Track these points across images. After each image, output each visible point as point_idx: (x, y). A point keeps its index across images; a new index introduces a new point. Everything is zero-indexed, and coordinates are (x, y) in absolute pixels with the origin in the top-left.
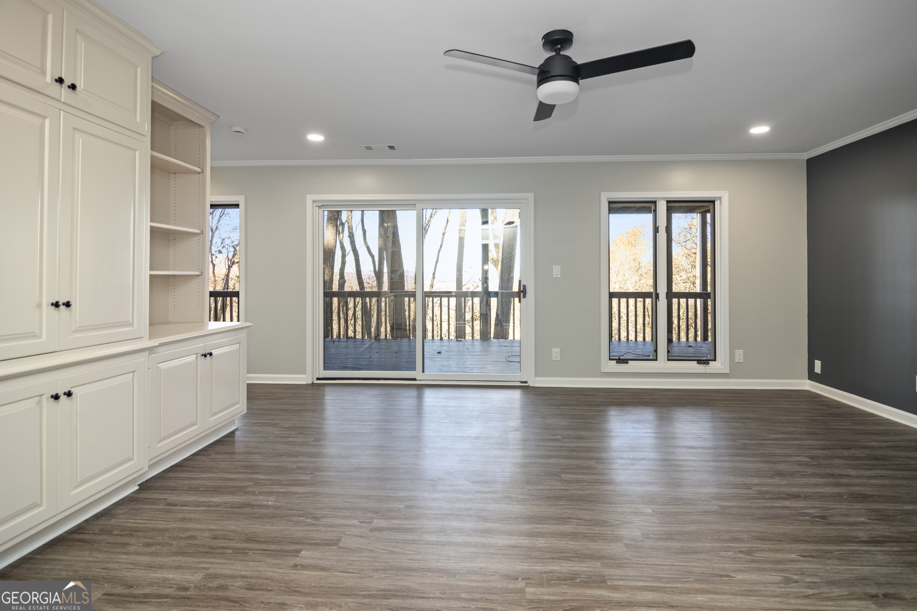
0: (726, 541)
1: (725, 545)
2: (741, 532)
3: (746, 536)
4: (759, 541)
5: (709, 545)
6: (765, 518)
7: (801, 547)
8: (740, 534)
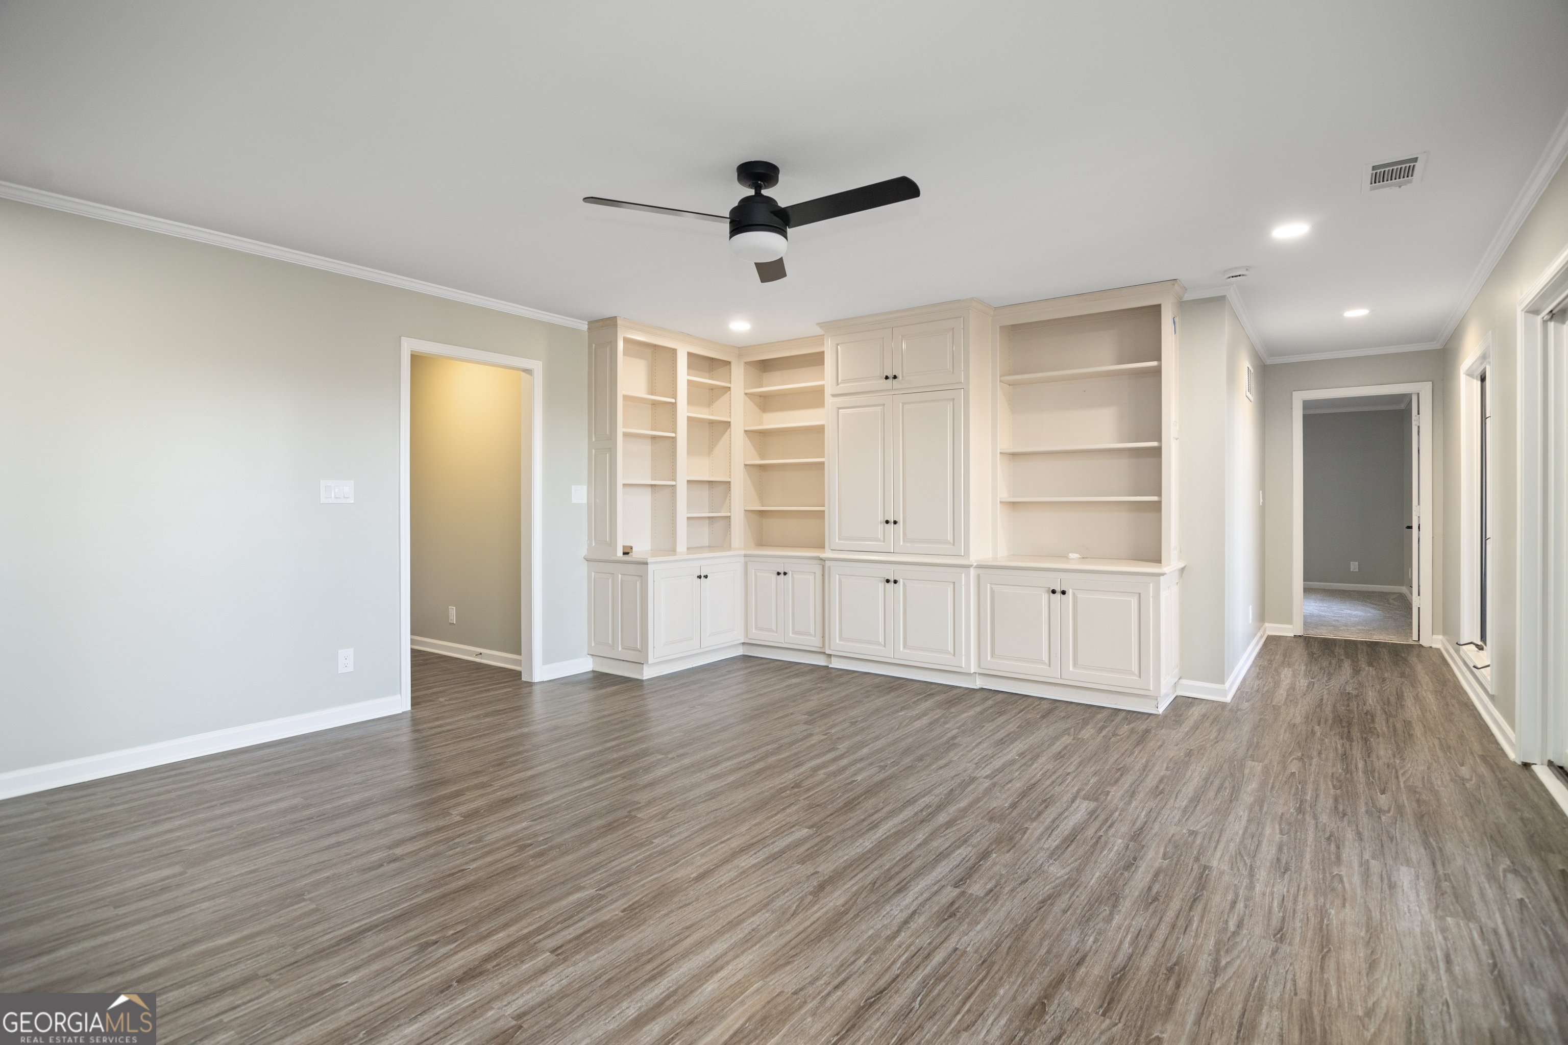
0: (551, 848)
1: (550, 844)
2: (539, 866)
3: (531, 863)
4: (516, 864)
5: (566, 837)
6: (515, 900)
7: (464, 881)
8: (538, 864)
